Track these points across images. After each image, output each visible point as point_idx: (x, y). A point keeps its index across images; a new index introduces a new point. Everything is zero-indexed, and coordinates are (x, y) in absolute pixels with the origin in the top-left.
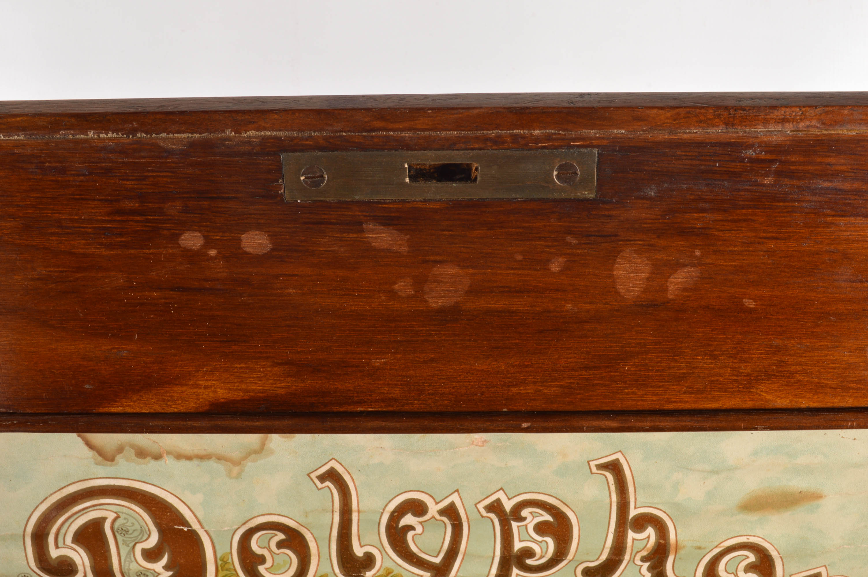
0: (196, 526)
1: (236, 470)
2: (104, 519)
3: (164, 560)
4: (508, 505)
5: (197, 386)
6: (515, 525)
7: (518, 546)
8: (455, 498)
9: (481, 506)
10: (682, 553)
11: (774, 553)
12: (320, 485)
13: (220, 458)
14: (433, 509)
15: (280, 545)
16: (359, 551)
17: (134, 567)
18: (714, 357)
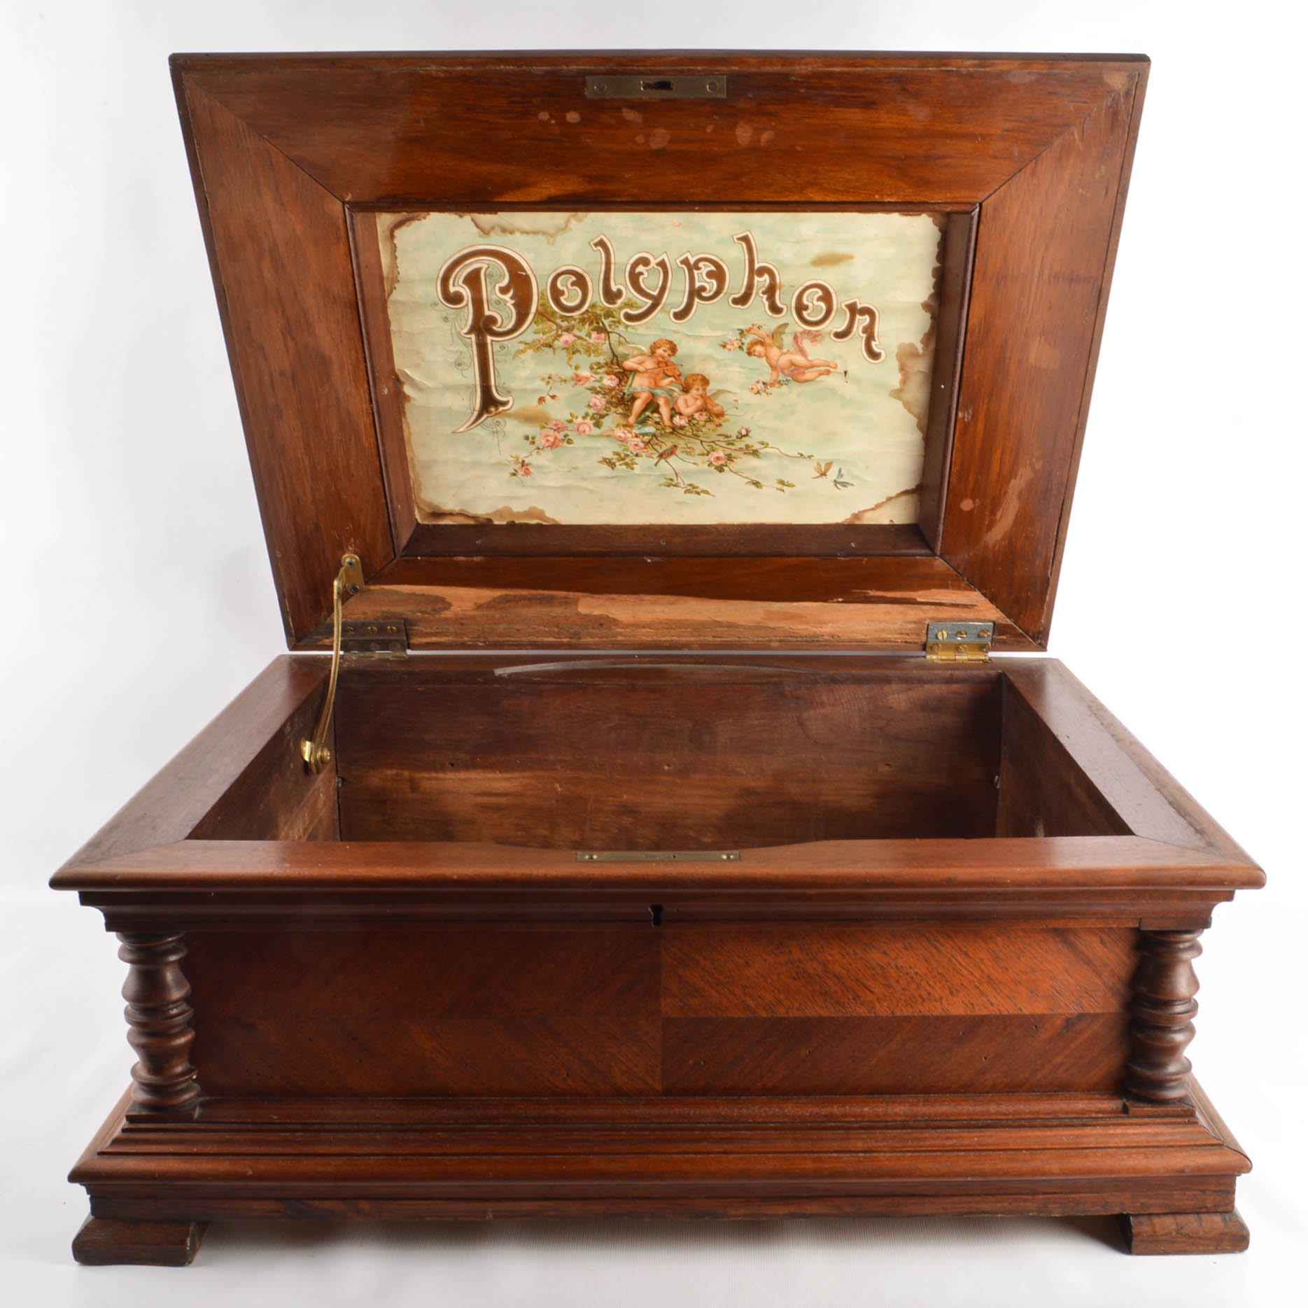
0: (529, 272)
1: (552, 240)
2: (481, 268)
3: (511, 293)
4: (692, 261)
5: (542, 188)
6: (696, 272)
7: (697, 285)
8: (664, 256)
9: (678, 261)
10: (783, 289)
11: (831, 290)
12: (595, 249)
13: (544, 233)
14: (653, 262)
15: (573, 284)
16: (614, 288)
17: (494, 297)
18: (785, 175)
